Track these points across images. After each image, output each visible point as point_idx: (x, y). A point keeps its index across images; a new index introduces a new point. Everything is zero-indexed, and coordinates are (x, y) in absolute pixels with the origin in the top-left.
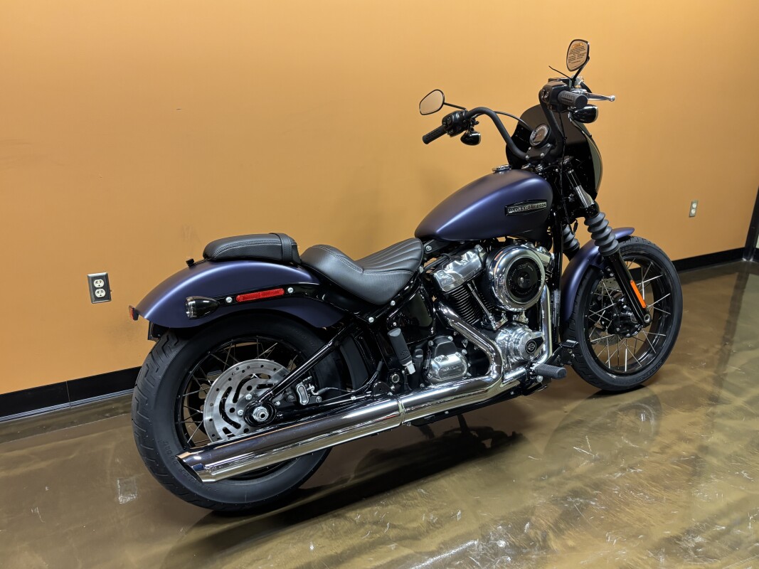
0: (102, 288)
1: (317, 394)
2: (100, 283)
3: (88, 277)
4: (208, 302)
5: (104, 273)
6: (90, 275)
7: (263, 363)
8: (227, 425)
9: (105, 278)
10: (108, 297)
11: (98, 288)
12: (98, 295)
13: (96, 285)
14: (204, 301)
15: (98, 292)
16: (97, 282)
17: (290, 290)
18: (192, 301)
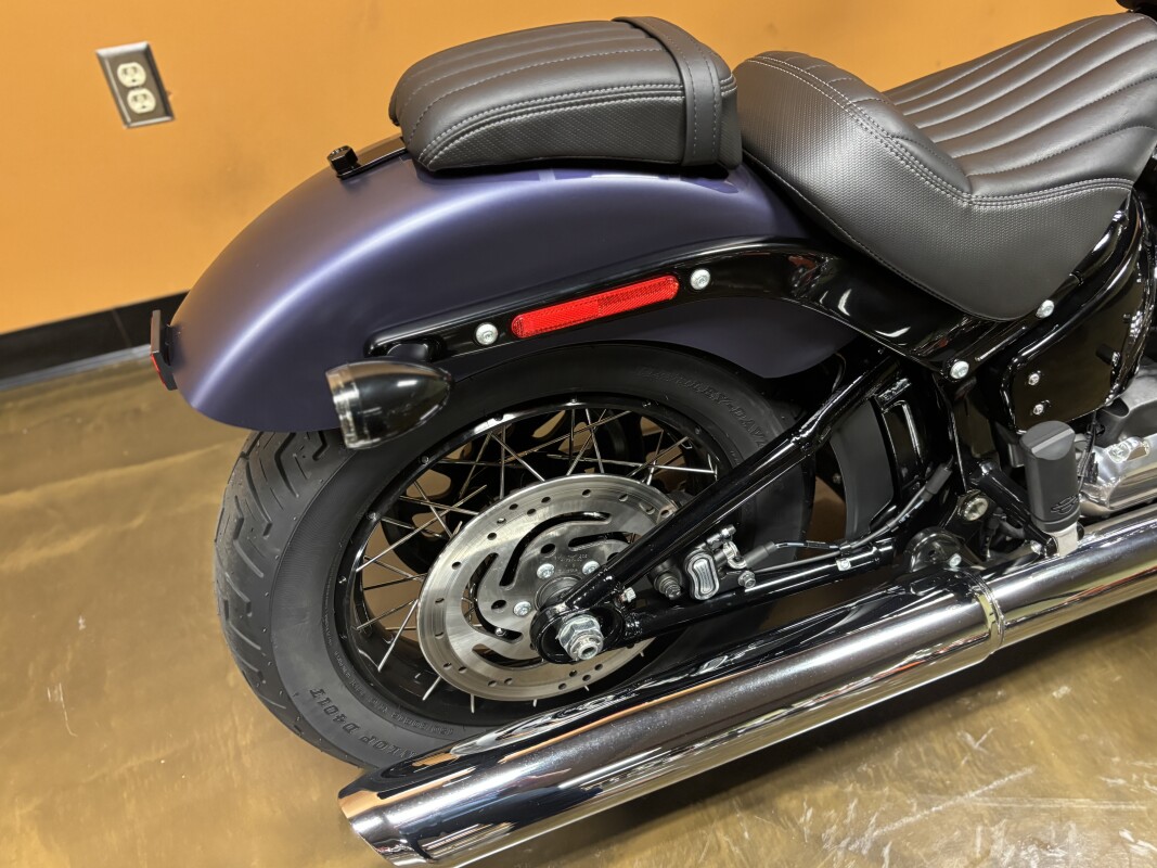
0: (143, 86)
1: (742, 565)
2: (134, 74)
3: (101, 59)
4: (412, 383)
5: (141, 46)
6: (103, 52)
7: (587, 486)
8: (483, 639)
9: (147, 57)
10: (164, 108)
11: (133, 88)
12: (137, 107)
13: (127, 81)
14: (402, 384)
15: (135, 98)
16: (125, 71)
17: (700, 278)
18: (348, 386)
